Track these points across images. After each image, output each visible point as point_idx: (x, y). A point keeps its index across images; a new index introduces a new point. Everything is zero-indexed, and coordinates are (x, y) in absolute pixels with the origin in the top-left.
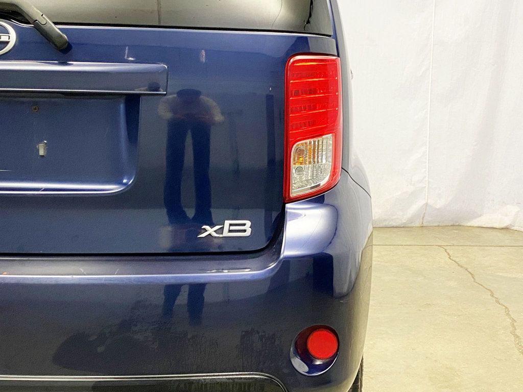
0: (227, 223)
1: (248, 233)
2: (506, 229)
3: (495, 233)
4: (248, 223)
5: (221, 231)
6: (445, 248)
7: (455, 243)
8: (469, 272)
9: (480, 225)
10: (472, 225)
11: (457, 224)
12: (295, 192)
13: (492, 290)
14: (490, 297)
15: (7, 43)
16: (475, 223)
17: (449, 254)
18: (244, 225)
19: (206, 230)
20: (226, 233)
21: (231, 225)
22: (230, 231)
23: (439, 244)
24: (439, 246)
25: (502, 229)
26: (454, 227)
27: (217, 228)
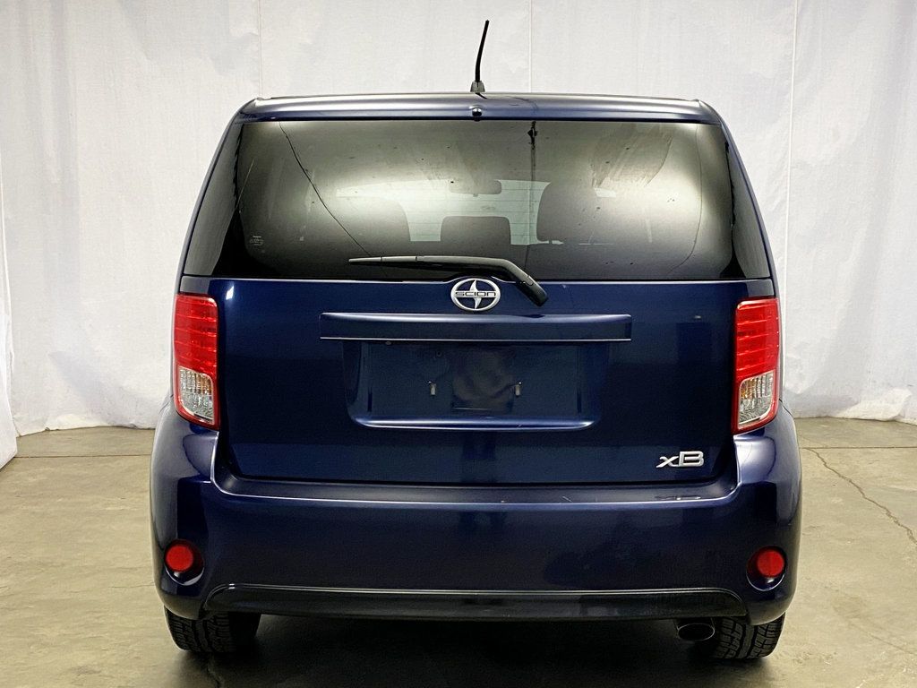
0: (682, 453)
1: (700, 464)
2: (893, 421)
3: (878, 428)
4: (701, 454)
5: (676, 462)
6: (818, 451)
7: (828, 443)
8: (855, 485)
9: (856, 417)
10: (845, 417)
11: (825, 415)
12: (741, 425)
13: (887, 507)
14: (887, 517)
15: (493, 299)
16: (851, 413)
17: (822, 460)
18: (697, 455)
19: (663, 461)
20: (681, 464)
21: (686, 456)
22: (685, 462)
23: (808, 446)
24: (808, 449)
25: (888, 421)
26: (821, 420)
27: (674, 458)
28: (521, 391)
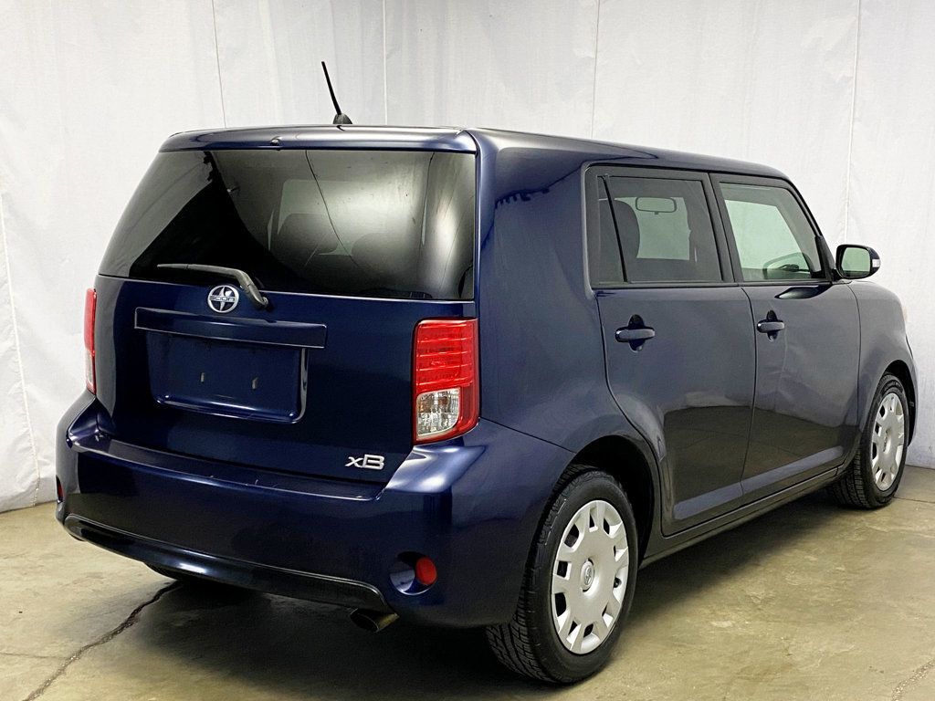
0: (367, 456)
1: (380, 468)
4: (382, 458)
5: (360, 463)
12: (419, 437)
15: (232, 304)
18: (379, 460)
19: (351, 461)
20: (365, 466)
21: (369, 458)
22: (368, 464)
27: (360, 459)
28: (257, 384)
